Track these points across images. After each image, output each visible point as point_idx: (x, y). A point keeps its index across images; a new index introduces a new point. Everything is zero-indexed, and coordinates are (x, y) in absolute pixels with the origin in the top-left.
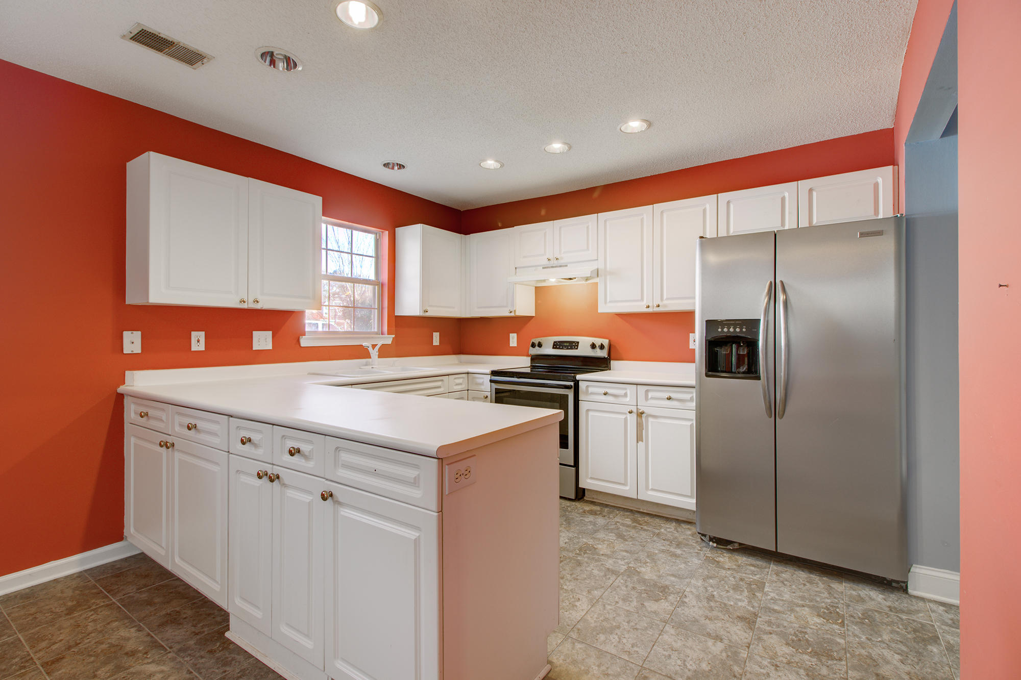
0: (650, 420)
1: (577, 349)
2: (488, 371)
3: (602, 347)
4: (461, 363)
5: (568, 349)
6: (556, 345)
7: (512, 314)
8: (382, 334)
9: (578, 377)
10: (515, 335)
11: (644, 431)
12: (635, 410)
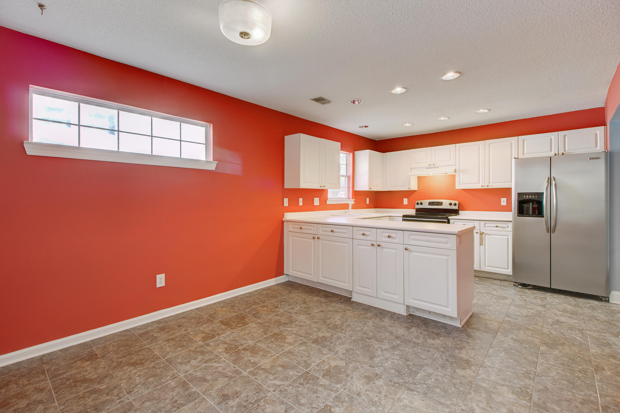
0: (487, 236)
1: (442, 205)
2: (402, 215)
3: (455, 204)
4: (377, 212)
5: (437, 205)
6: (430, 204)
7: (409, 190)
8: (349, 199)
9: (449, 218)
10: (407, 199)
11: (483, 241)
12: (479, 232)
